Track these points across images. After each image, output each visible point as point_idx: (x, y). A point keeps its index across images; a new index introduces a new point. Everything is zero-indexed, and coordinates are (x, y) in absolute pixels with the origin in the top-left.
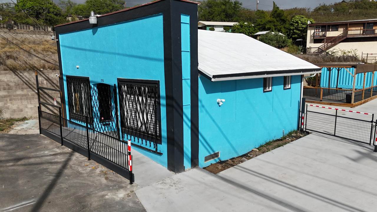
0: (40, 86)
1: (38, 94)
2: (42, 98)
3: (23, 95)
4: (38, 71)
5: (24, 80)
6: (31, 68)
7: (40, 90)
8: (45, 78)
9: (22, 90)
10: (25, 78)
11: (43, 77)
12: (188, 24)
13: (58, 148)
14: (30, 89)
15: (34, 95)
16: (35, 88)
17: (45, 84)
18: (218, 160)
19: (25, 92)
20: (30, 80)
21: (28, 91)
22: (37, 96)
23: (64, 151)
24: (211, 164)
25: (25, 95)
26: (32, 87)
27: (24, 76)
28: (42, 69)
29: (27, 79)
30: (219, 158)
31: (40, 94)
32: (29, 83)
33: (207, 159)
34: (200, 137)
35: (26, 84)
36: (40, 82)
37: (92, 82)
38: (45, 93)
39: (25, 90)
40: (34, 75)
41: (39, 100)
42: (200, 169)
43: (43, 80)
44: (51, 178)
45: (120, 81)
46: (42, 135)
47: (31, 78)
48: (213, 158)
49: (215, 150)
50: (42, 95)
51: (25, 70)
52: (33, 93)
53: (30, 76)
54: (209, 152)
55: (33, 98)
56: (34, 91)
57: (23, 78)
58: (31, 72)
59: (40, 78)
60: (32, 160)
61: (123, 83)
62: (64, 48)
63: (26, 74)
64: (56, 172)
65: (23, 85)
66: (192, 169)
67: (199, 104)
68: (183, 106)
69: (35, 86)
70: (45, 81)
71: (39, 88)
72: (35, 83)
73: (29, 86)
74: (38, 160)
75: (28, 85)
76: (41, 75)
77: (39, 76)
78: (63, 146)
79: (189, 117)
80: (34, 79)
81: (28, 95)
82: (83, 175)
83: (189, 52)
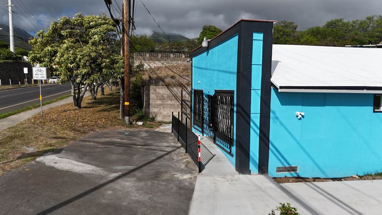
0: (183, 98)
1: (182, 104)
2: (184, 108)
3: (171, 105)
4: (183, 87)
5: (173, 94)
6: (179, 84)
7: (183, 102)
8: (188, 93)
9: (171, 101)
10: (174, 92)
11: (186, 92)
12: (262, 40)
13: (174, 142)
14: (176, 101)
15: (178, 106)
16: (179, 100)
17: (187, 97)
18: (295, 175)
19: (173, 102)
20: (177, 94)
21: (175, 102)
22: (180, 106)
23: (176, 145)
24: (285, 176)
25: (173, 105)
26: (178, 99)
27: (173, 91)
28: (186, 86)
29: (175, 93)
30: (296, 173)
31: (183, 105)
32: (176, 95)
33: (279, 170)
34: (270, 146)
35: (174, 97)
36: (183, 95)
37: (205, 94)
38: (186, 104)
39: (173, 101)
40: (180, 89)
41: (182, 109)
42: (269, 178)
43: (186, 94)
44: (154, 158)
45: (216, 92)
46: (172, 134)
47: (178, 92)
48: (289, 171)
49: (291, 163)
50: (184, 105)
51: (175, 86)
52: (178, 103)
53: (177, 90)
54: (283, 164)
55: (178, 107)
56: (179, 102)
57: (173, 92)
58: (178, 87)
59: (184, 93)
60: (152, 147)
61: (218, 93)
62: (194, 68)
63: (175, 89)
64: (159, 156)
65: (172, 97)
66: (259, 175)
67: (272, 115)
68: (250, 113)
69: (180, 99)
70: (187, 95)
71: (182, 101)
72: (181, 96)
73: (176, 98)
74: (156, 148)
75: (175, 96)
76: (185, 90)
77: (183, 91)
78: (178, 142)
79: (258, 124)
80: (180, 93)
81: (175, 105)
82: (173, 160)
83: (261, 65)
